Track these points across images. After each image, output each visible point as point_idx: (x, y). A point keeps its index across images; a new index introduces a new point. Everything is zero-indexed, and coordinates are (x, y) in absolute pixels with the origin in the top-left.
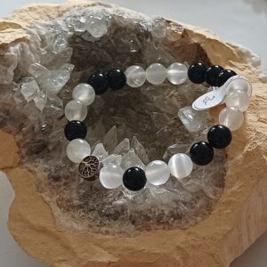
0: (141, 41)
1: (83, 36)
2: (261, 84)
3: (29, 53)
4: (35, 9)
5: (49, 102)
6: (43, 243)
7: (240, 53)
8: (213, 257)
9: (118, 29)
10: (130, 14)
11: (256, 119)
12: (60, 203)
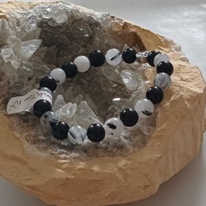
0: (92, 29)
1: (49, 23)
3: (8, 27)
4: (12, 3)
5: (22, 64)
7: (166, 42)
8: (147, 177)
9: (75, 21)
10: (84, 10)
11: (179, 79)
12: (28, 138)
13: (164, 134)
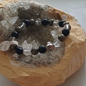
0: (40, 12)
1: (22, 9)
2: (77, 26)
5: (10, 27)
6: (6, 70)
7: (71, 17)
9: (33, 8)
10: (37, 3)
11: (75, 35)
12: (12, 58)
13: (67, 58)
